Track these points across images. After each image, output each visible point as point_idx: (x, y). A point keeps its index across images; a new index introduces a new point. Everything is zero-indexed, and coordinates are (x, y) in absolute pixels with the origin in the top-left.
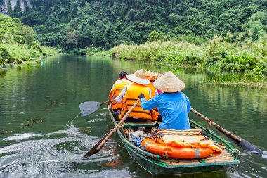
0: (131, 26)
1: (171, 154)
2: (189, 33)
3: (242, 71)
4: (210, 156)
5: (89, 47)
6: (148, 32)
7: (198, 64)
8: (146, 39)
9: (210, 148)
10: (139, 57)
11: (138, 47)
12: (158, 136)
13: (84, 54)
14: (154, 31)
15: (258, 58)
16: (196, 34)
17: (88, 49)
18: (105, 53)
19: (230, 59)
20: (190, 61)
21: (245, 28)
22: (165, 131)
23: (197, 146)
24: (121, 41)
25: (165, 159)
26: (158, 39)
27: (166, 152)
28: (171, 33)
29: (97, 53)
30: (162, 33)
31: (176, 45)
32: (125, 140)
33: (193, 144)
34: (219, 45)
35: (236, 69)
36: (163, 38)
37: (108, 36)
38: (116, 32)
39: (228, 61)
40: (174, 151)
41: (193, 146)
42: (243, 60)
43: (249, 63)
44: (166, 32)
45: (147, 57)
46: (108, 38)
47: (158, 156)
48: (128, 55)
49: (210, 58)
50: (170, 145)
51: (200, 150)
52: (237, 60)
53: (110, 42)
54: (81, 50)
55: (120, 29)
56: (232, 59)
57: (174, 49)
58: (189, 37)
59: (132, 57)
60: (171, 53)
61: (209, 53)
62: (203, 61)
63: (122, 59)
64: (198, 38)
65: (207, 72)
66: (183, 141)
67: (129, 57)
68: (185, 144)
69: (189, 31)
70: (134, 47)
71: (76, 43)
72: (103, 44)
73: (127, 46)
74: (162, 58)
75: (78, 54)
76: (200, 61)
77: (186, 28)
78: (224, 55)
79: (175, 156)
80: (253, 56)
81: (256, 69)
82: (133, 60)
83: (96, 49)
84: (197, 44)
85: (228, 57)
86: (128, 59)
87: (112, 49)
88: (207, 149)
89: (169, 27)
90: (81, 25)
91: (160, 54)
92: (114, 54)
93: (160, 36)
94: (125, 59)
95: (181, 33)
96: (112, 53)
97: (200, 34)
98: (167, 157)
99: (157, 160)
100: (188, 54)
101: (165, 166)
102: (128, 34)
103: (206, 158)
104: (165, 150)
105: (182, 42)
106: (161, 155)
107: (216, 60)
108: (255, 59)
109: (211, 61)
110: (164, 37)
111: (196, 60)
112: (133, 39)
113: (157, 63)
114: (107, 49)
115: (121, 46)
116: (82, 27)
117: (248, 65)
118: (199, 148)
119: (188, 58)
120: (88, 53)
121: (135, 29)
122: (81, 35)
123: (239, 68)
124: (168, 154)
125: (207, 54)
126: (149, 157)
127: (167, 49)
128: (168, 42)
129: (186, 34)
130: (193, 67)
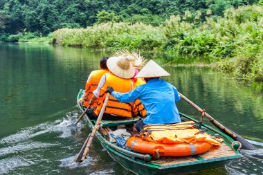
0: (75, 5)
1: (163, 153)
2: (145, 12)
3: (202, 53)
4: (208, 151)
5: (21, 31)
6: (96, 12)
7: (155, 48)
8: (94, 21)
9: (206, 142)
10: (86, 42)
11: (85, 30)
12: (145, 133)
13: (15, 41)
14: (104, 11)
15: (217, 39)
16: (153, 13)
17: (20, 34)
18: (42, 39)
19: (189, 41)
20: (147, 46)
21: (209, 4)
22: (153, 127)
23: (193, 140)
24: (62, 24)
25: (157, 159)
26: (108, 20)
27: (157, 150)
28: (123, 12)
29: (33, 40)
30: (113, 13)
31: (129, 27)
32: (106, 141)
33: (187, 139)
34: (177, 26)
35: (195, 52)
36: (115, 20)
37: (45, 17)
38: (55, 12)
39: (187, 44)
40: (167, 148)
41: (188, 141)
42: (202, 42)
43: (209, 44)
44: (117, 11)
45: (96, 42)
46: (46, 20)
47: (148, 156)
48: (73, 41)
49: (168, 41)
50: (161, 142)
51: (196, 145)
52: (196, 41)
53: (48, 25)
54: (11, 36)
55: (60, 8)
56: (191, 41)
57: (128, 31)
58: (145, 16)
59: (78, 43)
60: (125, 37)
61: (167, 36)
62: (160, 44)
63: (66, 46)
64: (156, 18)
65: (165, 57)
66: (176, 136)
67: (75, 43)
68: (178, 139)
69: (144, 9)
70: (80, 31)
71: (4, 27)
72: (39, 28)
73: (71, 30)
74: (115, 43)
75: (7, 42)
76: (157, 45)
77: (141, 5)
78: (182, 36)
79: (168, 155)
80: (212, 36)
81: (215, 51)
82: (80, 46)
83: (30, 34)
84: (155, 25)
85: (187, 39)
86: (73, 46)
87: (51, 34)
88: (204, 144)
89: (121, 5)
90: (8, 4)
91: (111, 39)
92: (55, 40)
93: (111, 16)
94: (69, 46)
95: (136, 12)
96: (52, 39)
97: (158, 13)
98: (159, 156)
99: (147, 161)
100: (144, 37)
101: (157, 167)
102: (70, 14)
103: (203, 154)
104: (156, 148)
105: (137, 23)
106: (151, 155)
107: (174, 42)
108: (214, 40)
109: (169, 44)
110: (116, 17)
111: (153, 44)
112: (77, 21)
113: (109, 49)
114: (46, 34)
115: (63, 29)
116: (11, 7)
117: (208, 47)
118: (194, 143)
119: (144, 42)
120: (21, 40)
121: (79, 8)
122: (9, 16)
123: (198, 50)
124: (160, 153)
125: (165, 37)
126: (137, 158)
127: (120, 32)
128: (121, 23)
129: (141, 14)
130: (150, 52)
